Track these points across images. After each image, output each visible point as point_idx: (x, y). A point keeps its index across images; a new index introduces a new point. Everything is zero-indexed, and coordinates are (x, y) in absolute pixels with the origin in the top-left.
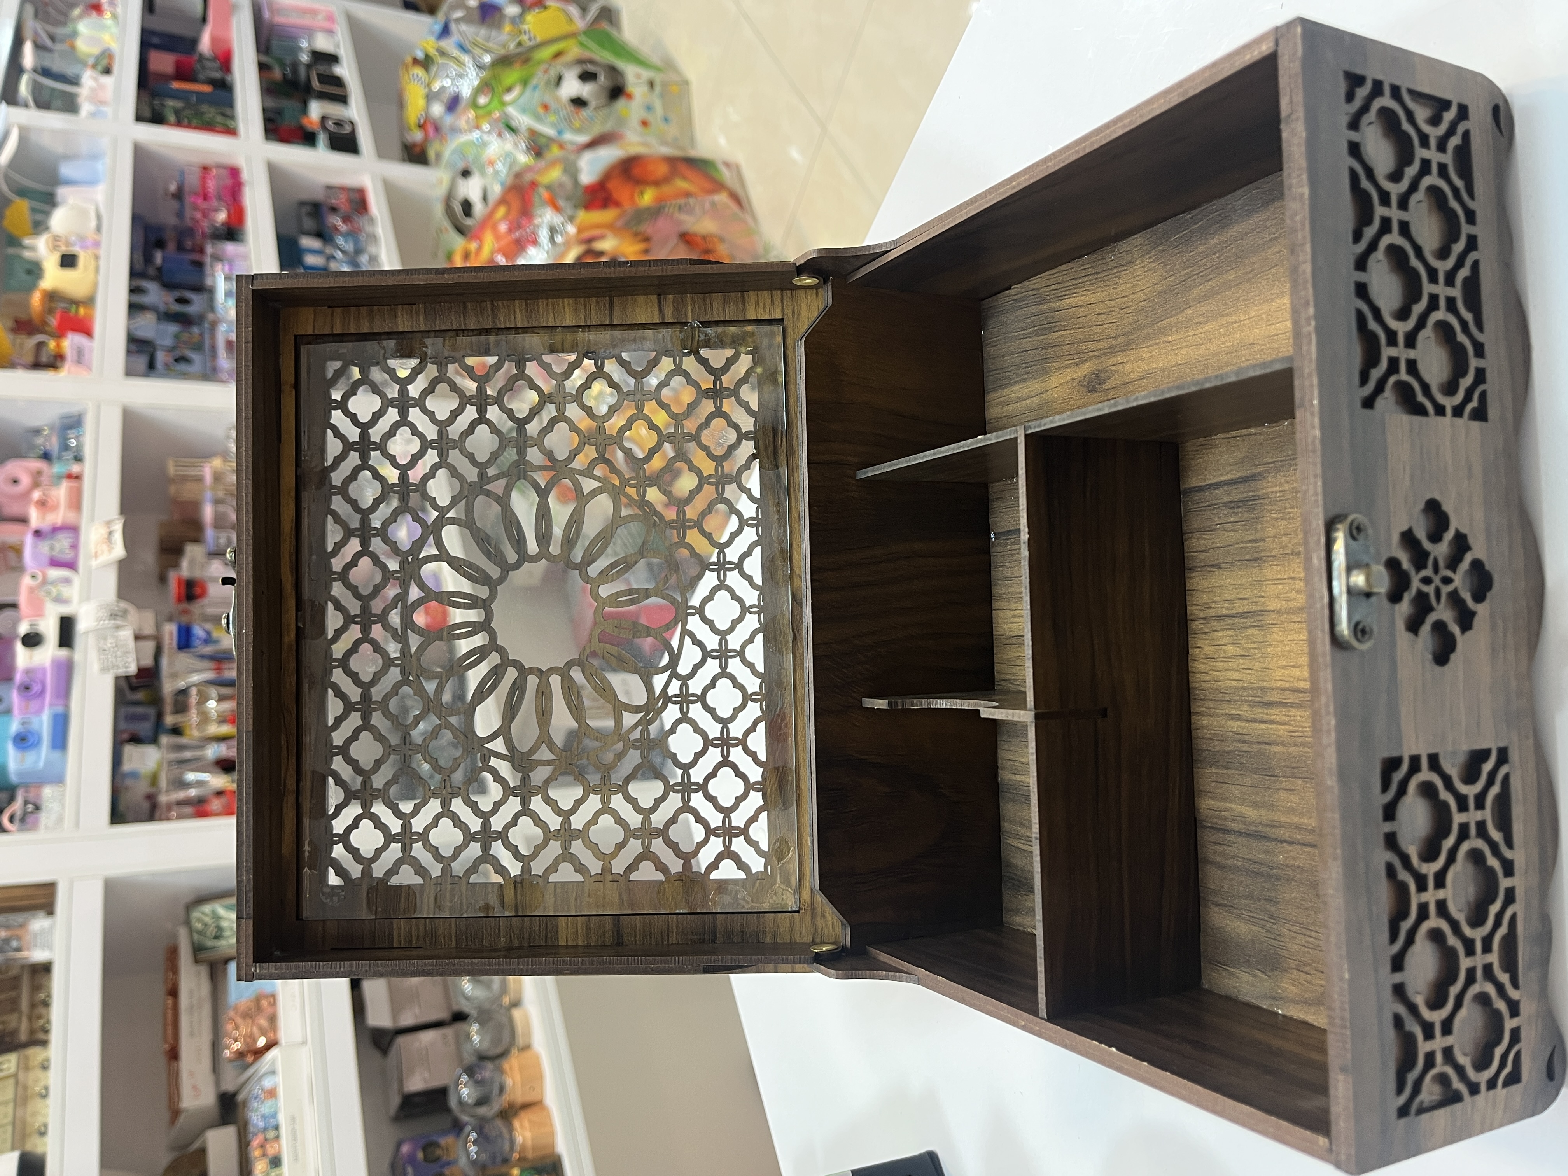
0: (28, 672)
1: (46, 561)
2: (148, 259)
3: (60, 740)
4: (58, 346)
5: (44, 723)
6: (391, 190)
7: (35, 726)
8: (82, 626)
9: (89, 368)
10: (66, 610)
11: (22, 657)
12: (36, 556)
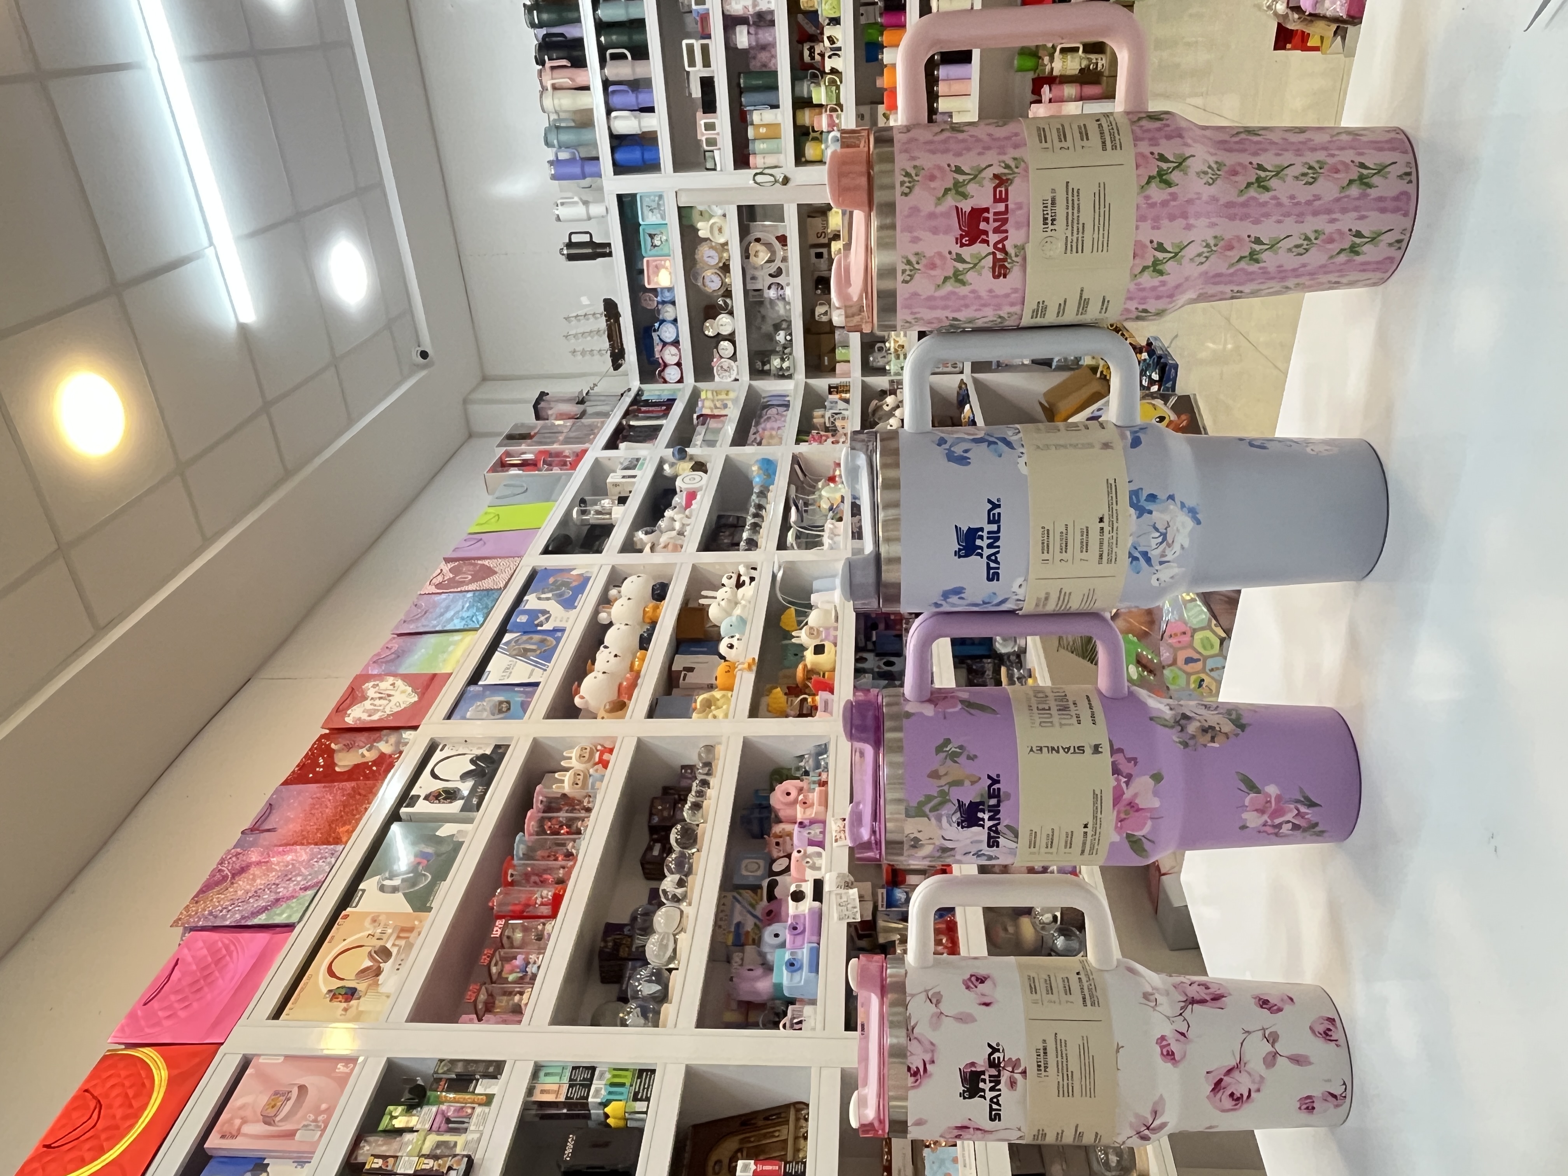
0: (795, 917)
1: (806, 842)
2: (868, 638)
3: (815, 967)
4: (813, 701)
5: (804, 955)
7: (799, 956)
8: (826, 888)
9: (831, 714)
10: (818, 875)
11: (792, 908)
12: (799, 839)
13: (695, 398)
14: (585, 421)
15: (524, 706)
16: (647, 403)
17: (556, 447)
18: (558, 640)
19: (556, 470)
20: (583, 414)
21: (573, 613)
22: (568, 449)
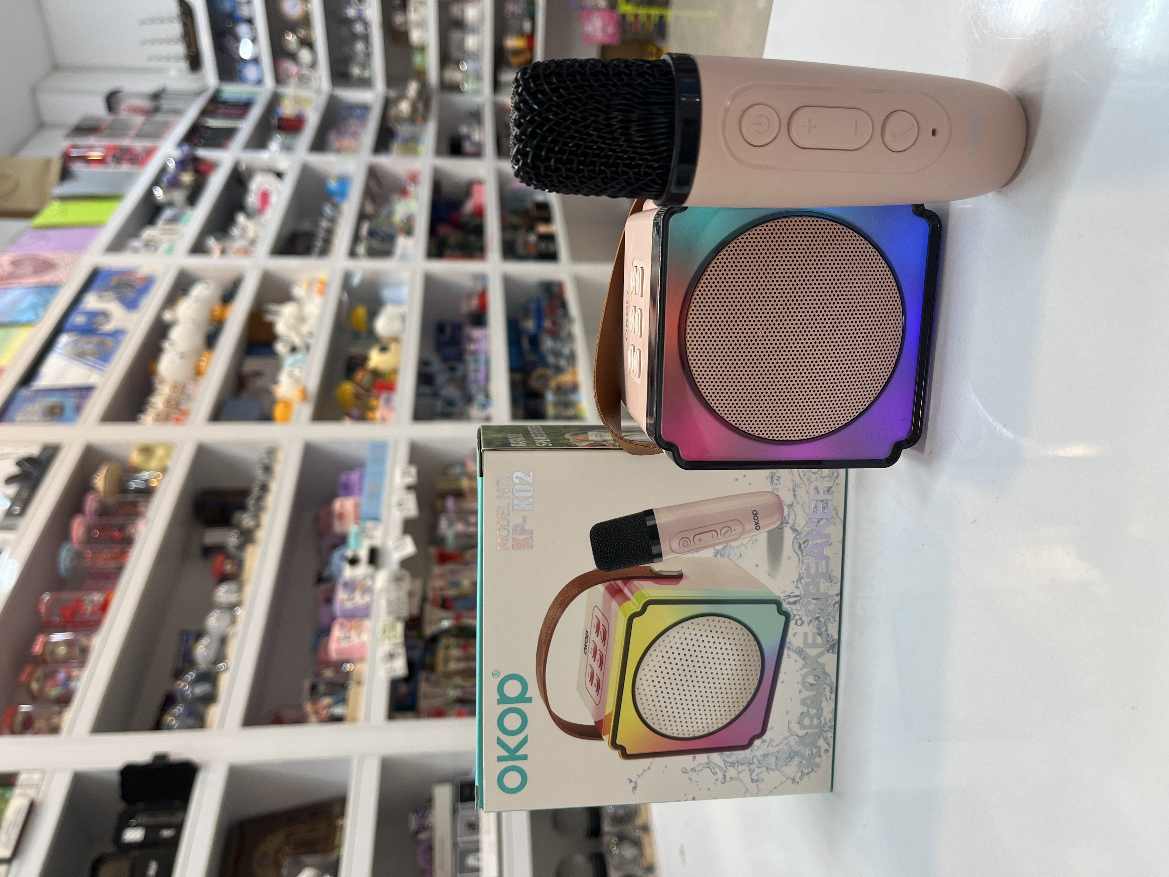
6: (580, 283)
13: (275, 100)
14: (159, 118)
15: (78, 409)
16: (225, 103)
17: (125, 142)
18: (118, 343)
19: (125, 167)
20: (156, 110)
21: (135, 316)
22: (139, 145)
